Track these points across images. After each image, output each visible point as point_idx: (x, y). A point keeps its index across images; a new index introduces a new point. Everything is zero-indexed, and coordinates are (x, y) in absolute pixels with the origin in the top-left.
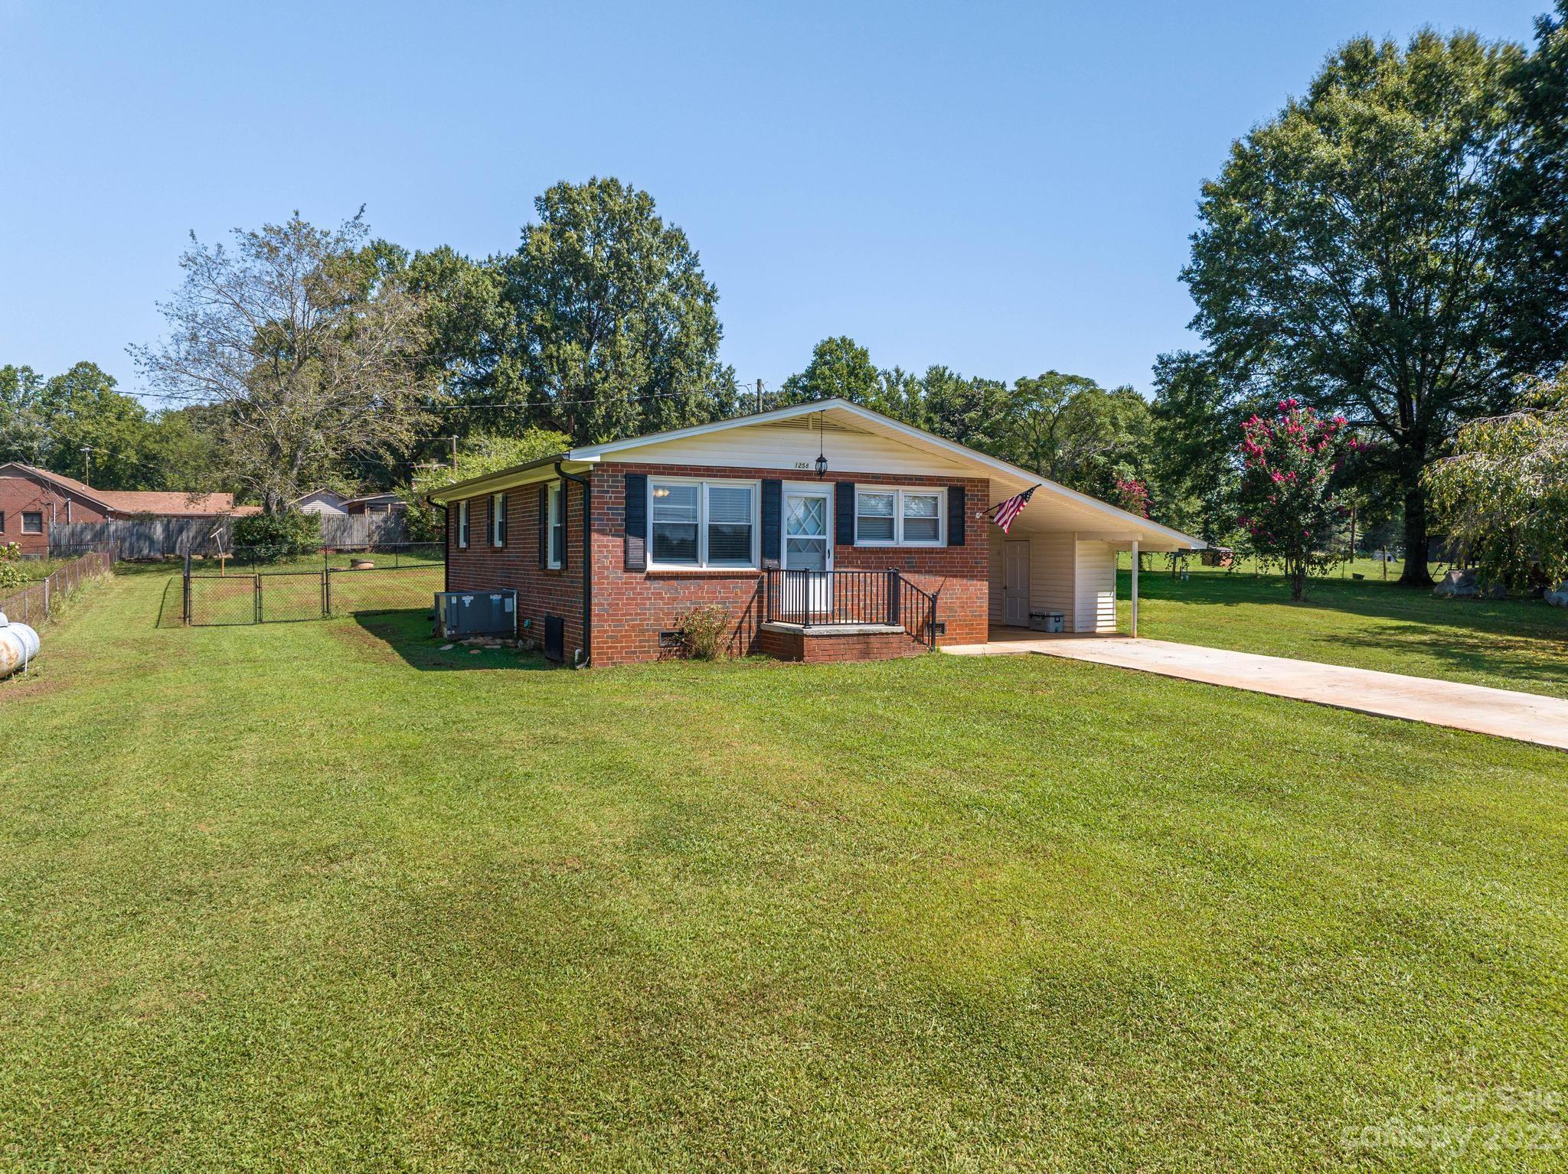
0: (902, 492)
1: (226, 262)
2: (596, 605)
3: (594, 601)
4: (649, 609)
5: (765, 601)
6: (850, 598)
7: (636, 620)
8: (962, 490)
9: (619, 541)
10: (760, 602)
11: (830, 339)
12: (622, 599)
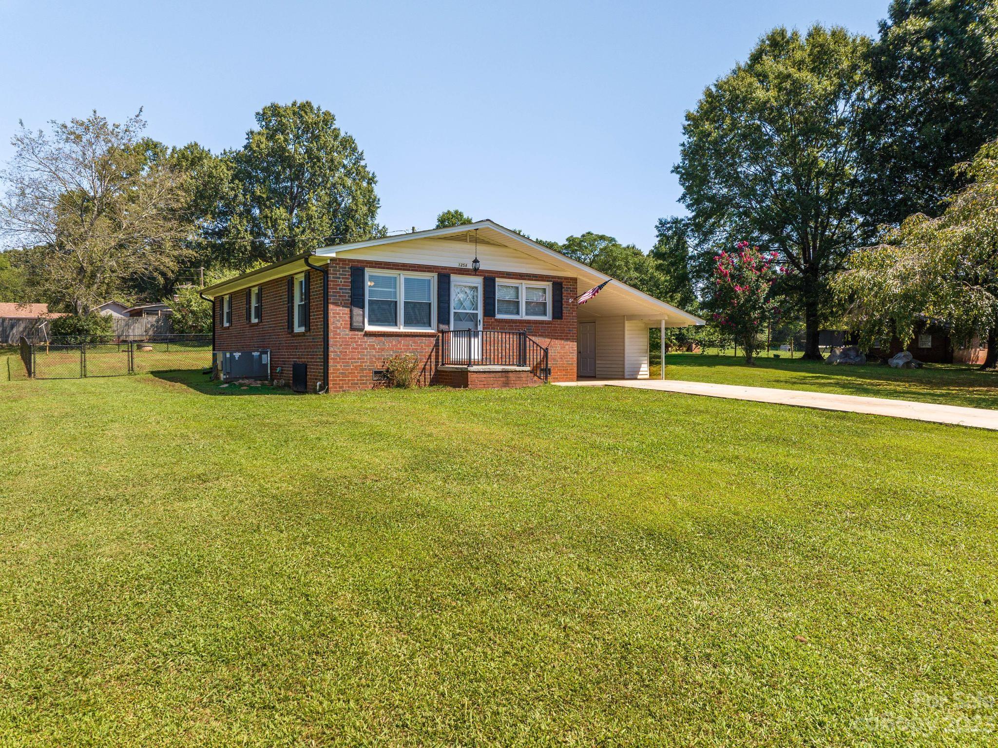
0: (524, 284)
1: (45, 143)
2: (332, 352)
3: (331, 349)
4: (366, 356)
5: (440, 352)
6: (492, 351)
7: (358, 362)
8: (560, 284)
9: (347, 310)
10: (437, 352)
11: (449, 211)
12: (349, 349)
